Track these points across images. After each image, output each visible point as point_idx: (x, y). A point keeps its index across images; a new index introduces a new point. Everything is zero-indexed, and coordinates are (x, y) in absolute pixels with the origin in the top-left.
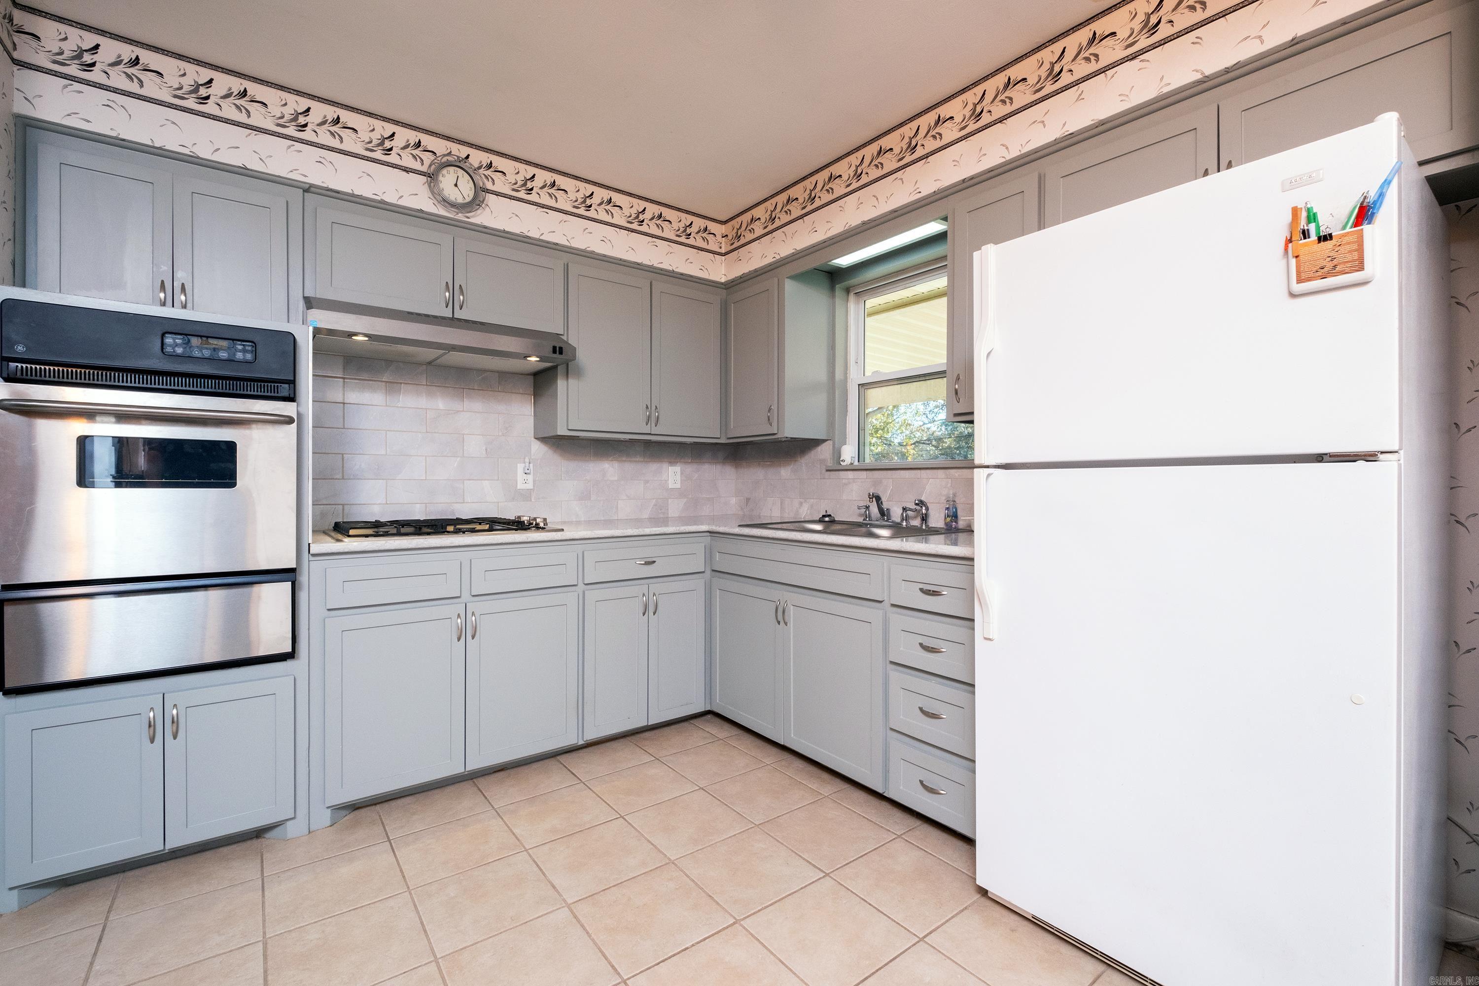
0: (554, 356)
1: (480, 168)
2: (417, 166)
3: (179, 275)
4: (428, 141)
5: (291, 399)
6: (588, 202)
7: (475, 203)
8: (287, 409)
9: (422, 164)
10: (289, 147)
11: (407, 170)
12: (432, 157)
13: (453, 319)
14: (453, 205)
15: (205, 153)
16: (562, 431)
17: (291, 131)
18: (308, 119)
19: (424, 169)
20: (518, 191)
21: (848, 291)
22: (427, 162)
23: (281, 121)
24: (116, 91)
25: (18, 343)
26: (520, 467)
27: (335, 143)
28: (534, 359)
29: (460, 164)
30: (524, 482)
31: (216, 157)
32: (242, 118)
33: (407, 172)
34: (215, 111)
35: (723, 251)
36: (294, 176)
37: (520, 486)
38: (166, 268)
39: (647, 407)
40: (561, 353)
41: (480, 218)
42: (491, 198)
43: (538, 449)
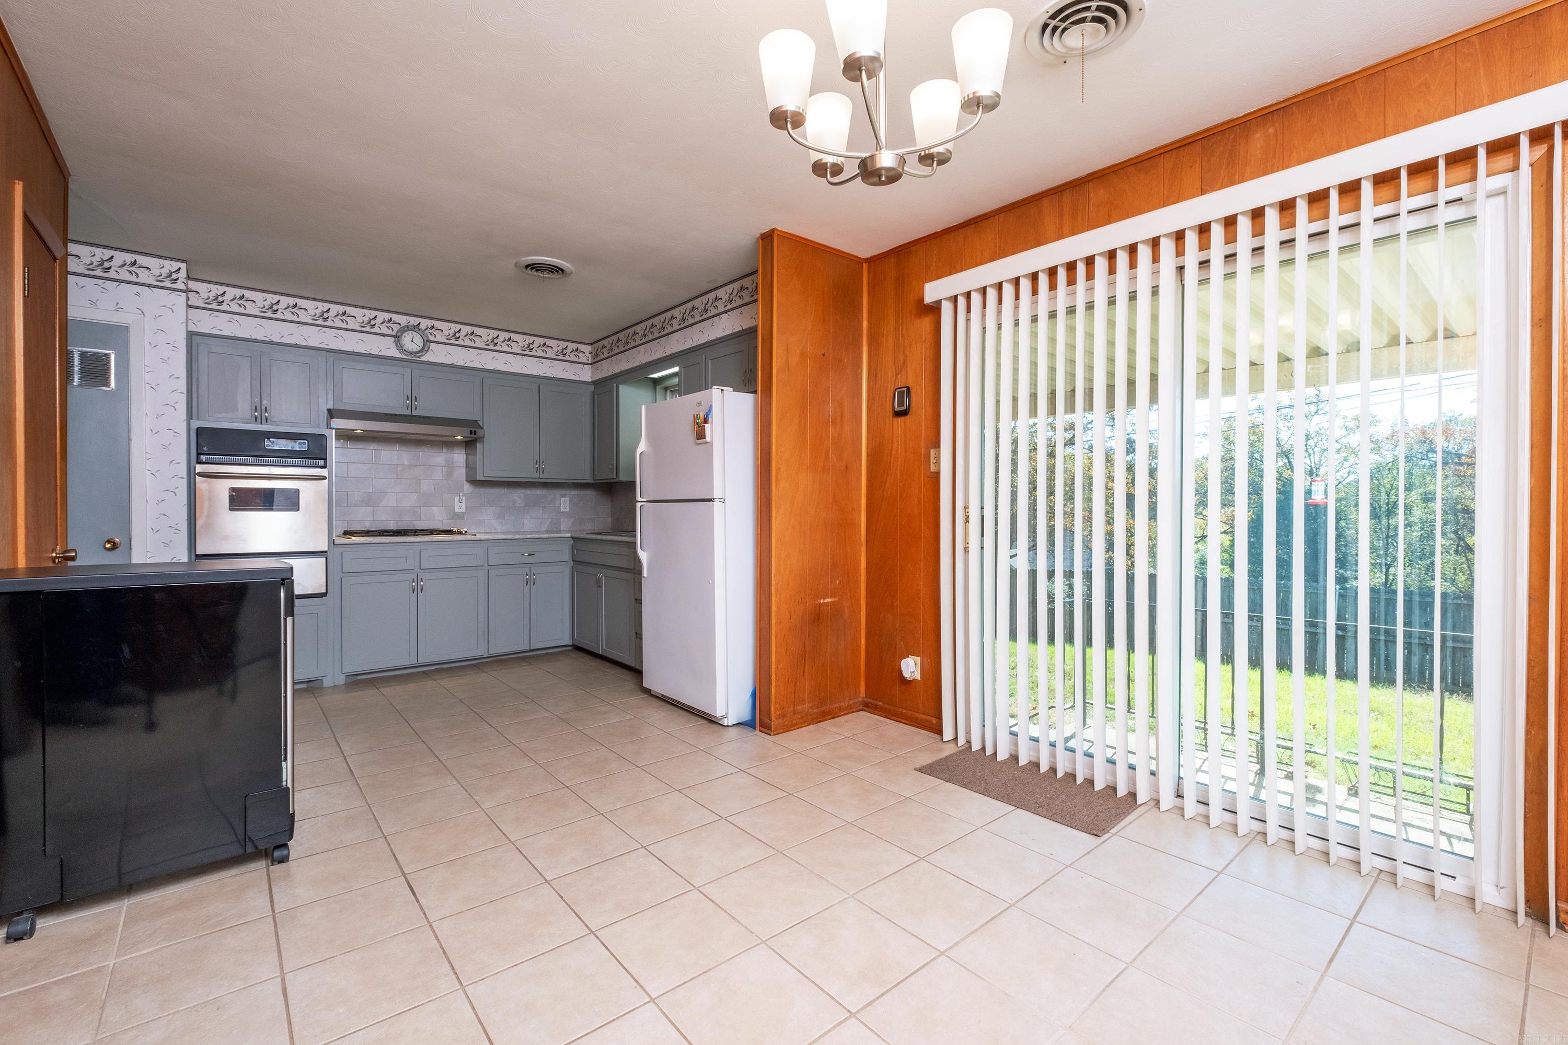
0: (471, 436)
1: (426, 329)
2: (390, 332)
3: (264, 402)
4: (395, 317)
5: (324, 467)
6: (495, 341)
7: (424, 349)
8: (324, 472)
9: (393, 331)
10: (319, 331)
11: (383, 335)
12: (399, 327)
13: (411, 416)
14: (411, 353)
15: (276, 339)
16: (479, 477)
17: (320, 322)
18: (329, 314)
19: (394, 333)
20: (450, 339)
21: (666, 389)
22: (396, 330)
23: (315, 317)
24: (233, 313)
25: (204, 447)
26: (457, 498)
27: (344, 325)
28: (459, 437)
29: (416, 328)
30: (460, 507)
31: (283, 341)
32: (294, 318)
33: (384, 336)
34: (281, 317)
35: (590, 362)
36: (322, 346)
37: (457, 510)
38: (257, 400)
39: (537, 462)
40: (475, 434)
41: (426, 358)
42: (433, 345)
43: (467, 487)
